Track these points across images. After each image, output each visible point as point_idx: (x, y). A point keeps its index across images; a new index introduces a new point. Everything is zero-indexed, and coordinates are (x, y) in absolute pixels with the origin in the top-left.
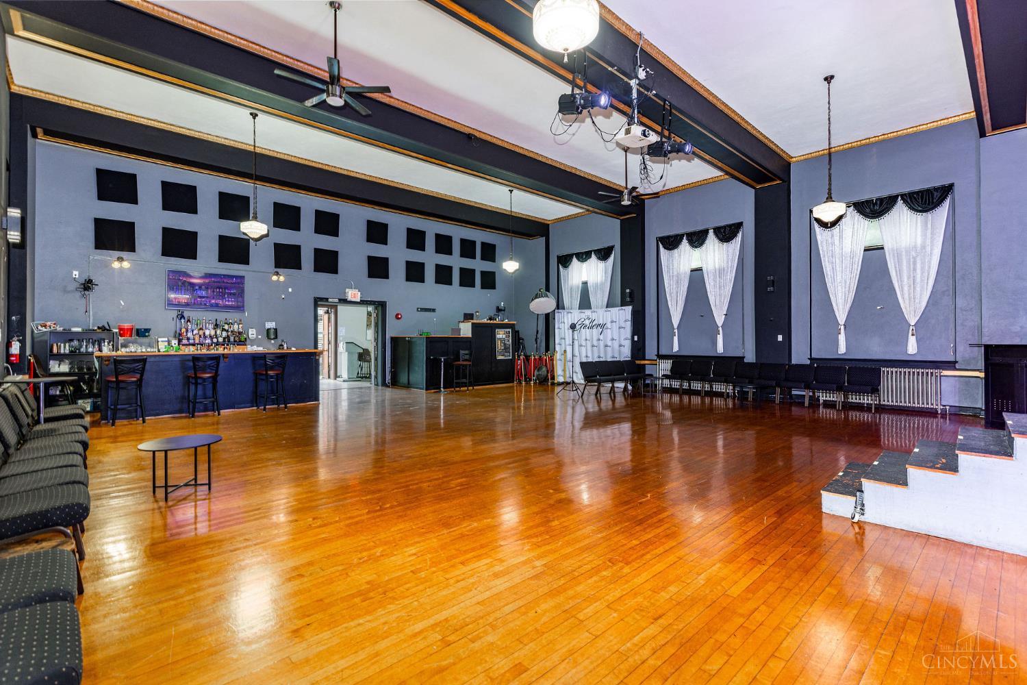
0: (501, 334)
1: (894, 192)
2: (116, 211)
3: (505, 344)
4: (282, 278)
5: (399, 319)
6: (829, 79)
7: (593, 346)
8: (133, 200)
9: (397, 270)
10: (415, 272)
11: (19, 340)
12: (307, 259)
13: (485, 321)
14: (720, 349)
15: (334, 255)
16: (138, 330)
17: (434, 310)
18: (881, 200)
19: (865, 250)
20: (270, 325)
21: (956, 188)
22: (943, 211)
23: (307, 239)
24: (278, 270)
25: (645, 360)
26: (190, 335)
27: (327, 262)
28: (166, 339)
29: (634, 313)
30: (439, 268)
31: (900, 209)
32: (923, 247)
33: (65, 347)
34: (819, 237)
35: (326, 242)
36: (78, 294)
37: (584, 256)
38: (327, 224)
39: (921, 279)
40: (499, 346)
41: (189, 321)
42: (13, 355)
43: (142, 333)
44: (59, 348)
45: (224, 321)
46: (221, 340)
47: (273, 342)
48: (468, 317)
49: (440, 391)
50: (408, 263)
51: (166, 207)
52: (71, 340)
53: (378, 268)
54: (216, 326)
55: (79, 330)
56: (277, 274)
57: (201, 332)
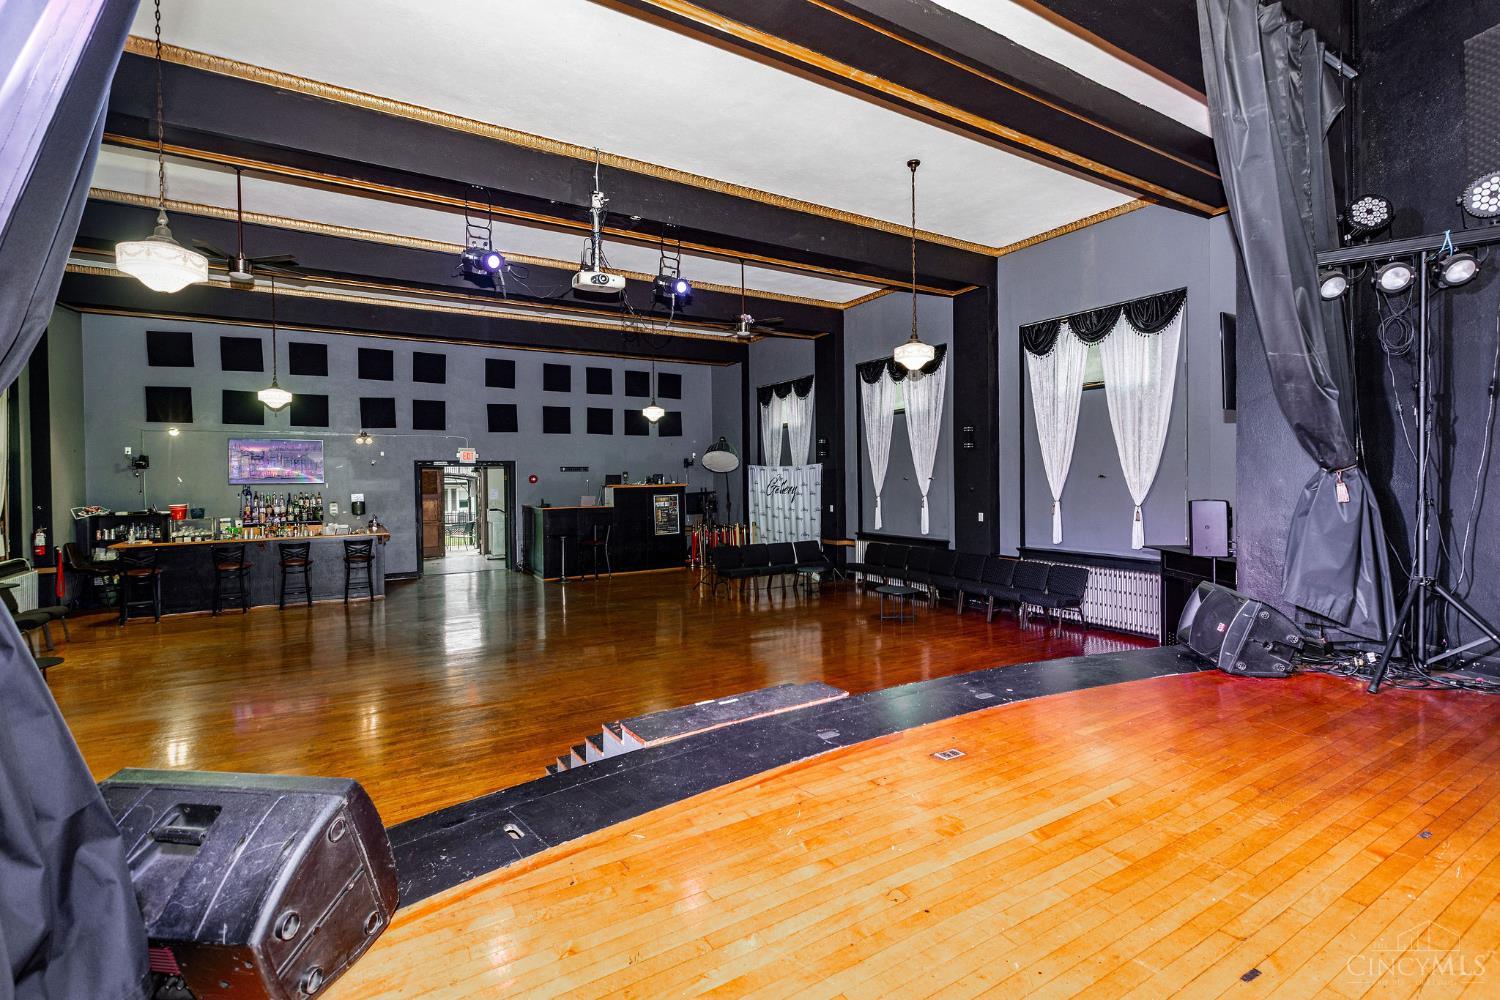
0: (661, 502)
1: (1112, 302)
2: (171, 377)
3: (668, 514)
4: (369, 441)
5: (533, 482)
6: (913, 164)
7: (797, 518)
8: (188, 362)
9: (530, 419)
10: (556, 421)
11: (44, 532)
12: (404, 414)
13: (639, 484)
14: (925, 529)
15: (440, 407)
16: (192, 511)
17: (586, 469)
18: (1099, 313)
19: (1084, 389)
20: (358, 497)
21: (1189, 294)
22: (1175, 330)
23: (404, 390)
24: (366, 430)
25: (846, 539)
26: (255, 514)
27: (430, 416)
28: (229, 519)
29: (825, 474)
30: (593, 413)
31: (1123, 327)
32: (1152, 385)
33: (110, 533)
34: (1031, 369)
35: (428, 391)
36: (130, 473)
37: (783, 391)
38: (430, 369)
39: (1149, 435)
40: (659, 517)
41: (256, 497)
42: (38, 547)
43: (198, 514)
44: (102, 534)
45: (298, 493)
46: (291, 518)
47: (358, 518)
48: (612, 479)
49: (561, 580)
50: (546, 409)
51: (226, 366)
52: (118, 525)
53: (502, 419)
54: (289, 502)
55: (125, 513)
56: (364, 435)
57: (269, 510)
